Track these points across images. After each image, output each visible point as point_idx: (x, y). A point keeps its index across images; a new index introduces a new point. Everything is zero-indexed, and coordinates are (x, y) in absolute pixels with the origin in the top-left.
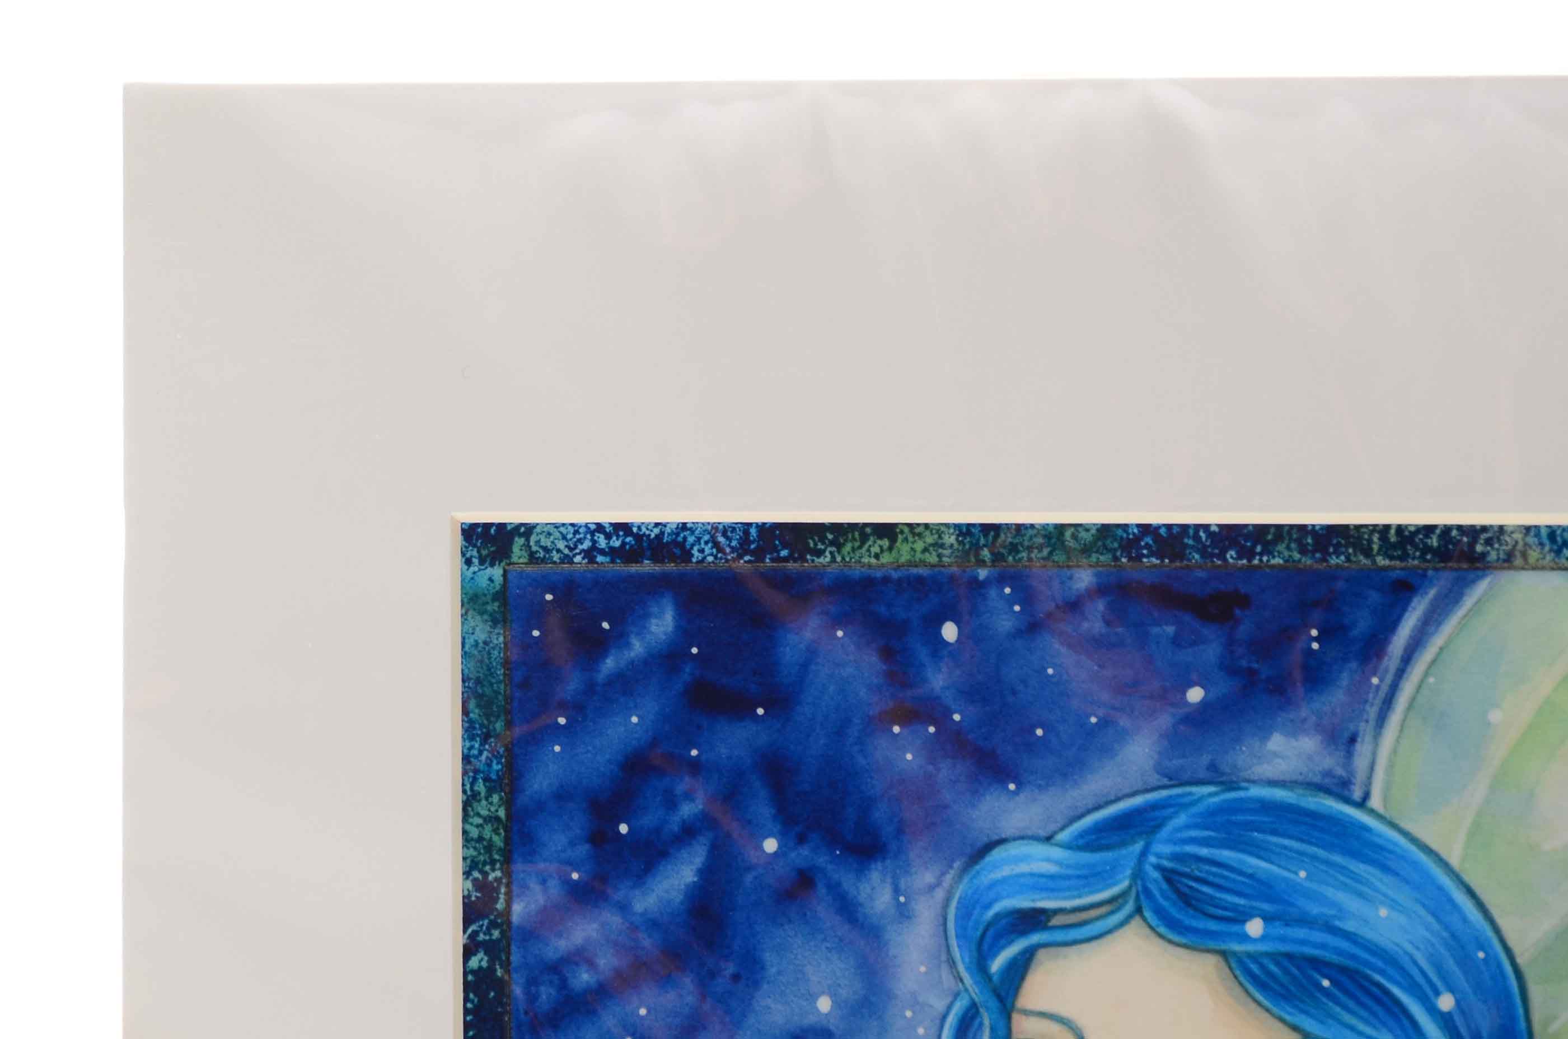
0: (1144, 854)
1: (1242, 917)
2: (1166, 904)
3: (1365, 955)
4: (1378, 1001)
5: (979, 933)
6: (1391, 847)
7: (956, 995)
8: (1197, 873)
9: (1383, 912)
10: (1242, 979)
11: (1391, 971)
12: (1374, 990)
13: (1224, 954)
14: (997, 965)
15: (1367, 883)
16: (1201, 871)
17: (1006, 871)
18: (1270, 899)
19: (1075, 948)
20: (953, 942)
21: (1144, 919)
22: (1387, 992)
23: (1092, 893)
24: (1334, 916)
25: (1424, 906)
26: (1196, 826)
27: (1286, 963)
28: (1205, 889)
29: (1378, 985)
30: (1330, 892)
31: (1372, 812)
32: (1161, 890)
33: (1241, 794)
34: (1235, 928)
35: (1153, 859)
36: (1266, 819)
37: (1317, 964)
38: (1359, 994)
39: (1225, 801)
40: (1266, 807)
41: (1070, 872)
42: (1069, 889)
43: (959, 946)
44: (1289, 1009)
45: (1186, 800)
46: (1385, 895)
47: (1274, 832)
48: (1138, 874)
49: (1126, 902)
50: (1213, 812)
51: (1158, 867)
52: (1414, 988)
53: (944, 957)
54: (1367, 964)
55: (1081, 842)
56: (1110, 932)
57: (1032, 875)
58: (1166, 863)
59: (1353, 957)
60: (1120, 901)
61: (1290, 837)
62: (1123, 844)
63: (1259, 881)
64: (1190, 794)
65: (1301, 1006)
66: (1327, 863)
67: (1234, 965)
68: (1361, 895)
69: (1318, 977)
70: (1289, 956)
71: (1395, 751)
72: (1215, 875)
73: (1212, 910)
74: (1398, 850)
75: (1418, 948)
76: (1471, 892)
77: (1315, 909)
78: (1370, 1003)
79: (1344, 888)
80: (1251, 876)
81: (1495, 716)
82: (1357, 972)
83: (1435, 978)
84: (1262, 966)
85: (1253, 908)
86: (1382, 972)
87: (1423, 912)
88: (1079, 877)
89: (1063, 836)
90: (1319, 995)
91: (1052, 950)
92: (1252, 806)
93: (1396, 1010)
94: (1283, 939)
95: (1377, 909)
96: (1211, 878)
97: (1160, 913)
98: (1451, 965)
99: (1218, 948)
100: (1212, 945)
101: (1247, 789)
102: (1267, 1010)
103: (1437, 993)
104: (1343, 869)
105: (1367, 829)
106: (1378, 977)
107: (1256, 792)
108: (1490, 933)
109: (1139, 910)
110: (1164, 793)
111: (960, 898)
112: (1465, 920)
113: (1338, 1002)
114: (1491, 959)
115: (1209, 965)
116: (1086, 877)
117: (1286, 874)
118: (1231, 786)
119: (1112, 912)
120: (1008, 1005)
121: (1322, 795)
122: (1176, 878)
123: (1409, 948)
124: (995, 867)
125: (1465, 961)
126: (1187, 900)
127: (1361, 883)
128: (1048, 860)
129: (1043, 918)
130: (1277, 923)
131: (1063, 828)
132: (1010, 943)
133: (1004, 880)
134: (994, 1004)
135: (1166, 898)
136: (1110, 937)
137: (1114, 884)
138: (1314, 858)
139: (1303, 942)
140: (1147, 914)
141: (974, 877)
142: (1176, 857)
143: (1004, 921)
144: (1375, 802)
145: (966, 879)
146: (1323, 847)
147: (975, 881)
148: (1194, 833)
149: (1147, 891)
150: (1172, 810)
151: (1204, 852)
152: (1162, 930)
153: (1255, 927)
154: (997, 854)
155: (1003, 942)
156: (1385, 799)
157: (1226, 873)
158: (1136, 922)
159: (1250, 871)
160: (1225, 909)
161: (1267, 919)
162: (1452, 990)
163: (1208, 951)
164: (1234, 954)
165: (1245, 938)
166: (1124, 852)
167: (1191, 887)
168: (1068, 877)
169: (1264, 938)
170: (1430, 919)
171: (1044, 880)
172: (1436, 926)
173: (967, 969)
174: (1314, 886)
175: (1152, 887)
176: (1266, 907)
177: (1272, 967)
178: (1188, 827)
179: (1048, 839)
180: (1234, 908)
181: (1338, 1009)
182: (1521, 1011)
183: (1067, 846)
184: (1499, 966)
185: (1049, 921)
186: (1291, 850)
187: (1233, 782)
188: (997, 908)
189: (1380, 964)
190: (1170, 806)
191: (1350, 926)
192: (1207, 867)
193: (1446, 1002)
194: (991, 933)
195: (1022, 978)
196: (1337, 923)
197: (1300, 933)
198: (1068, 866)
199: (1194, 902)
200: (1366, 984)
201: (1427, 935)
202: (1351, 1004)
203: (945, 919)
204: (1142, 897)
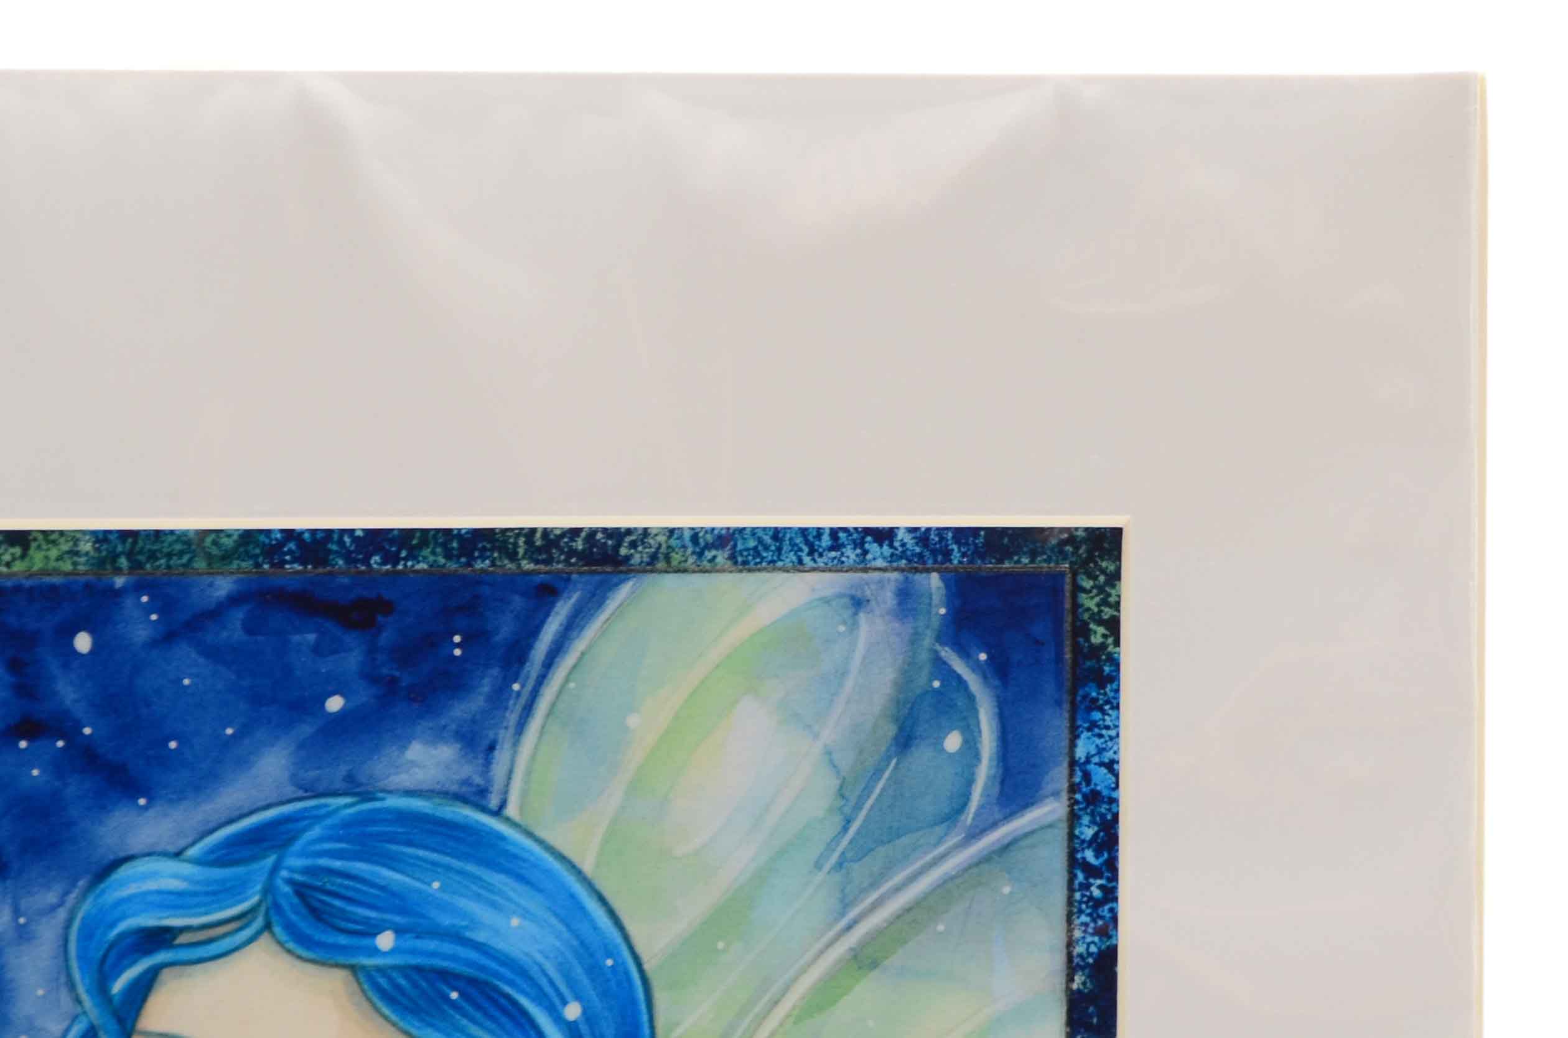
0: (275, 869)
1: (373, 931)
2: (294, 918)
3: (493, 965)
4: (504, 1011)
5: (101, 953)
6: (525, 855)
7: (75, 1018)
8: (329, 887)
9: (515, 922)
10: (370, 994)
11: (519, 980)
12: (503, 1001)
13: (353, 969)
14: (118, 986)
15: (500, 893)
16: (333, 885)
17: (132, 889)
18: (402, 911)
19: (199, 967)
20: (74, 964)
21: (273, 935)
22: (515, 1003)
23: (221, 909)
24: (466, 927)
25: (556, 915)
26: (330, 839)
27: (416, 977)
28: (337, 903)
29: (507, 997)
30: (464, 903)
31: (508, 820)
32: (291, 904)
33: (377, 805)
34: (365, 942)
35: (284, 873)
36: (400, 830)
37: (446, 976)
38: (486, 1005)
39: (360, 813)
40: (403, 817)
41: (198, 888)
42: (197, 905)
43: (80, 968)
44: (417, 1024)
45: (323, 811)
46: (518, 905)
47: (410, 843)
48: (269, 890)
49: (254, 919)
50: (347, 824)
51: (290, 882)
52: (541, 998)
53: (63, 979)
54: (496, 975)
55: (212, 857)
56: (237, 949)
57: (159, 892)
58: (298, 877)
59: (483, 968)
60: (249, 916)
61: (426, 847)
62: (254, 858)
63: (394, 894)
64: (326, 806)
65: (428, 1018)
66: (460, 872)
67: (362, 979)
68: (493, 905)
69: (445, 988)
70: (418, 969)
71: (533, 757)
72: (347, 887)
73: (343, 924)
74: (532, 858)
75: (547, 958)
76: (602, 900)
77: (446, 920)
78: (497, 1014)
79: (478, 897)
80: (383, 888)
81: (633, 721)
82: (486, 983)
83: (563, 988)
84: (391, 980)
85: (384, 921)
86: (511, 984)
87: (554, 921)
88: (207, 893)
89: (193, 852)
90: (446, 1007)
91: (177, 969)
92: (389, 817)
93: (523, 1021)
94: (413, 952)
95: (509, 919)
96: (343, 891)
97: (289, 927)
98: (579, 971)
99: (347, 963)
100: (341, 960)
101: (383, 799)
102: (394, 1024)
103: (565, 1003)
104: (476, 879)
105: (502, 838)
106: (507, 989)
107: (393, 802)
108: (619, 940)
109: (268, 926)
110: (299, 805)
111: (83, 918)
112: (595, 928)
113: (465, 1015)
114: (619, 968)
115: (336, 981)
116: (214, 893)
117: (418, 885)
118: (367, 796)
119: (241, 929)
120: (129, 1026)
121: (458, 804)
122: (308, 892)
123: (539, 958)
124: (122, 884)
125: (594, 970)
126: (317, 913)
127: (492, 892)
128: (176, 876)
129: (168, 936)
130: (408, 936)
131: (193, 843)
132: (133, 963)
133: (129, 899)
134: (113, 1026)
135: (297, 913)
136: (236, 954)
137: (246, 899)
138: (448, 868)
139: (433, 954)
140: (277, 930)
141: (99, 896)
142: (308, 871)
143: (128, 940)
144: (511, 811)
145: (90, 899)
146: (458, 857)
147: (100, 901)
148: (327, 846)
149: (277, 907)
150: (306, 822)
151: (337, 864)
152: (291, 945)
153: (385, 941)
154: (124, 872)
155: (126, 962)
156: (521, 809)
157: (359, 886)
158: (265, 940)
159: (383, 883)
160: (356, 922)
161: (399, 931)
162: (578, 998)
163: (337, 965)
164: (363, 968)
165: (375, 951)
166: (255, 866)
167: (320, 901)
168: (195, 894)
169: (393, 951)
170: (560, 927)
171: (172, 897)
172: (566, 935)
173: (88, 991)
174: (446, 897)
175: (283, 903)
176: (398, 919)
177: (402, 982)
178: (321, 840)
179: (178, 855)
180: (366, 921)
181: (464, 1022)
182: (645, 1018)
183: (197, 862)
184: (627, 973)
185: (174, 938)
186: (425, 860)
187: (368, 792)
188: (122, 927)
189: (509, 974)
190: (304, 818)
191: (480, 936)
192: (339, 881)
193: (573, 1011)
194: (113, 955)
195: (144, 1000)
196: (468, 934)
197: (431, 945)
198: (198, 882)
199: (324, 916)
200: (496, 996)
201: (558, 944)
202: (478, 1016)
203: (66, 941)
204: (272, 912)
